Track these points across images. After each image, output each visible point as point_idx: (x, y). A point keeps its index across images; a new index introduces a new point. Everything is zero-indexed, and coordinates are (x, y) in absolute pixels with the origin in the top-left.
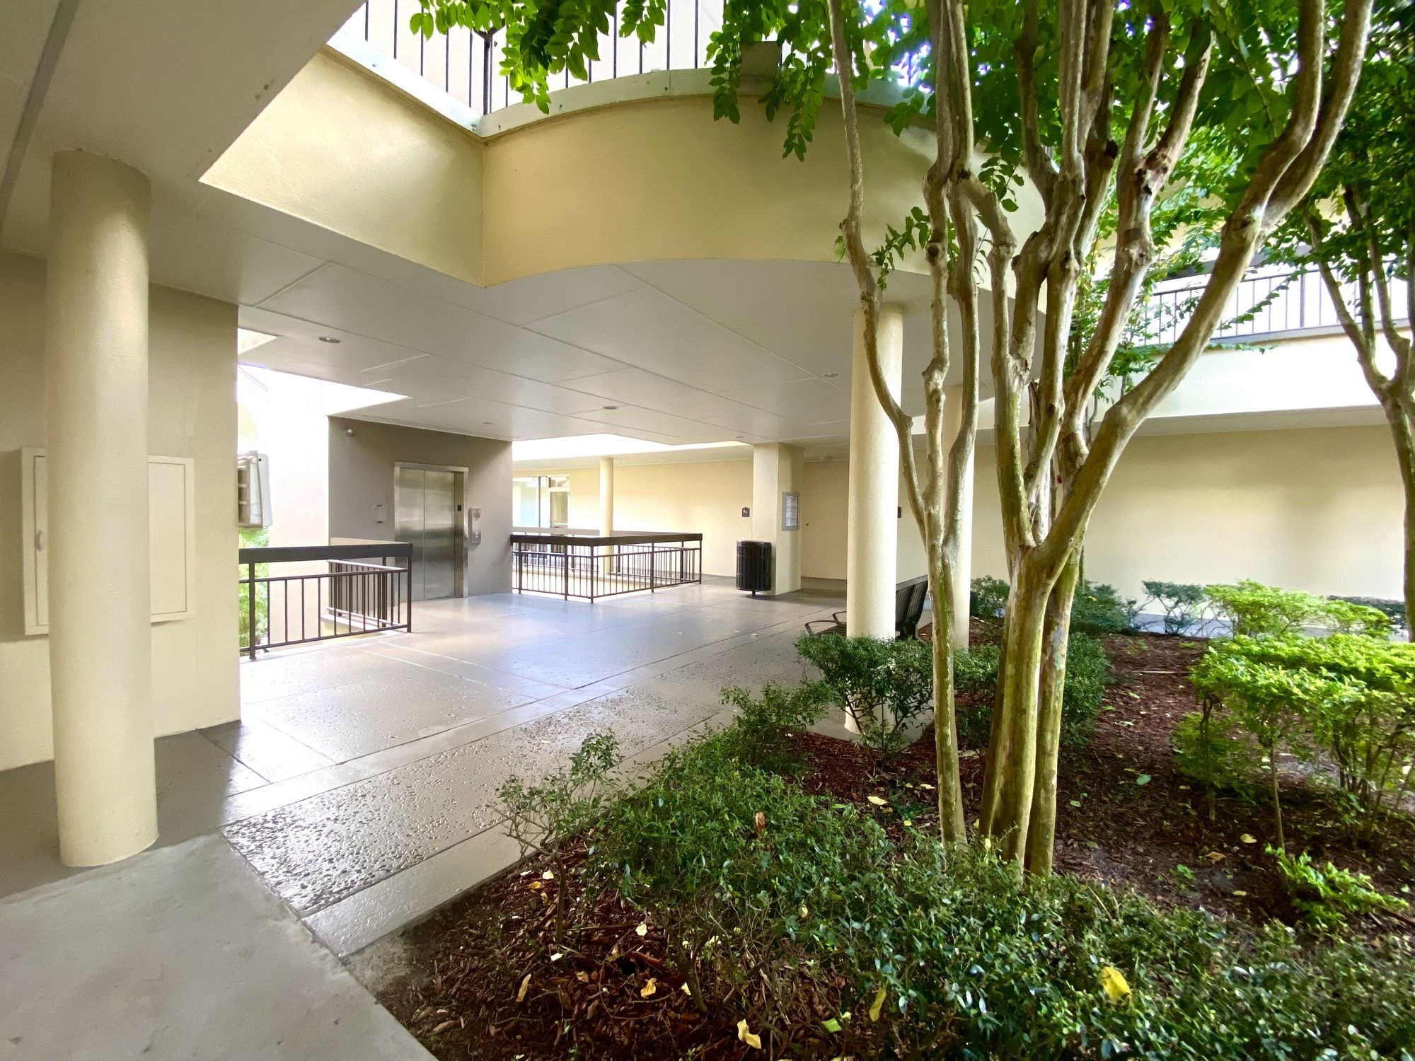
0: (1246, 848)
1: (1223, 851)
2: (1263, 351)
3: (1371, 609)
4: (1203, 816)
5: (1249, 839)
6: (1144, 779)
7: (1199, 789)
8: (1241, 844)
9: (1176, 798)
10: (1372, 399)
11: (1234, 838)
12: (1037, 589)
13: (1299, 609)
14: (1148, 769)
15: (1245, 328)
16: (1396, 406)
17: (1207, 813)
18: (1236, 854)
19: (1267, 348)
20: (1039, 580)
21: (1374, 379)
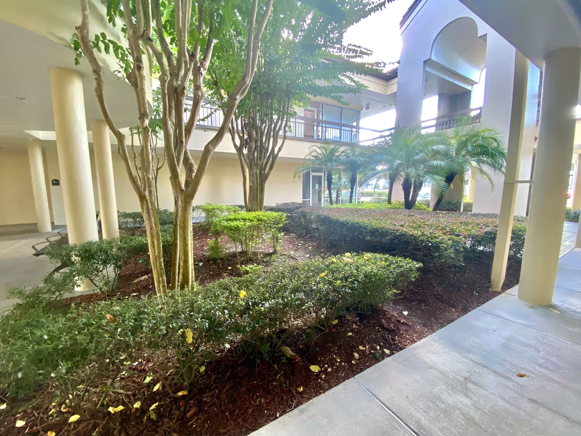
0: (230, 270)
1: (226, 273)
2: (205, 131)
3: (237, 207)
4: (219, 267)
5: (230, 268)
6: (201, 264)
7: (215, 260)
8: (229, 270)
9: (211, 266)
10: (235, 151)
11: (227, 269)
12: (188, 203)
13: (223, 209)
14: (201, 261)
15: (202, 123)
16: (240, 154)
17: (219, 266)
18: (229, 272)
19: (206, 130)
20: (189, 200)
21: (235, 145)
